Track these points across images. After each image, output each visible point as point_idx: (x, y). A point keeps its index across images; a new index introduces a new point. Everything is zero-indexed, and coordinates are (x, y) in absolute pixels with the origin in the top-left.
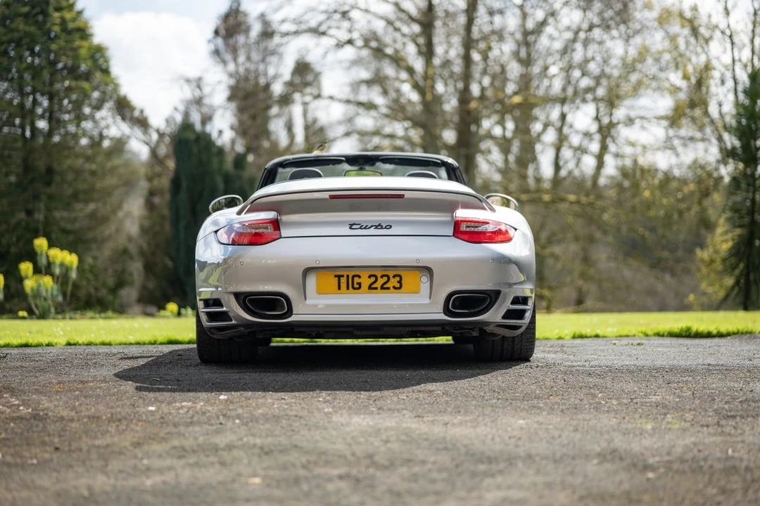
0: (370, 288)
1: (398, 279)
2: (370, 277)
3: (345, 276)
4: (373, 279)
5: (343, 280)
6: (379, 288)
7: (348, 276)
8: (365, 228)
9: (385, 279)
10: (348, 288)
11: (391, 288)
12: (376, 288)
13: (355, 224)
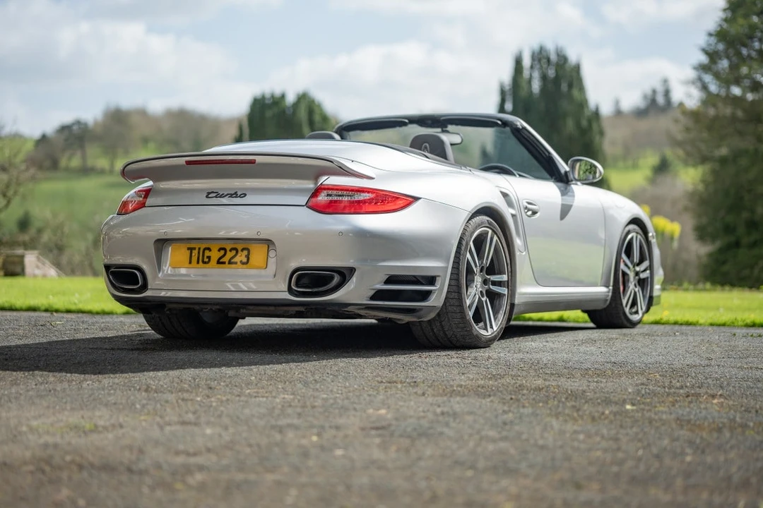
0: (219, 262)
1: (245, 252)
2: (219, 250)
3: (197, 249)
4: (222, 252)
5: (195, 253)
6: (227, 263)
7: (199, 249)
8: (220, 197)
9: (234, 252)
10: (198, 262)
11: (239, 263)
12: (224, 263)
13: (213, 192)
